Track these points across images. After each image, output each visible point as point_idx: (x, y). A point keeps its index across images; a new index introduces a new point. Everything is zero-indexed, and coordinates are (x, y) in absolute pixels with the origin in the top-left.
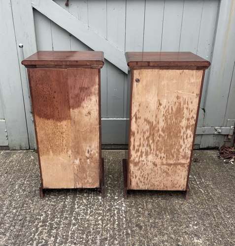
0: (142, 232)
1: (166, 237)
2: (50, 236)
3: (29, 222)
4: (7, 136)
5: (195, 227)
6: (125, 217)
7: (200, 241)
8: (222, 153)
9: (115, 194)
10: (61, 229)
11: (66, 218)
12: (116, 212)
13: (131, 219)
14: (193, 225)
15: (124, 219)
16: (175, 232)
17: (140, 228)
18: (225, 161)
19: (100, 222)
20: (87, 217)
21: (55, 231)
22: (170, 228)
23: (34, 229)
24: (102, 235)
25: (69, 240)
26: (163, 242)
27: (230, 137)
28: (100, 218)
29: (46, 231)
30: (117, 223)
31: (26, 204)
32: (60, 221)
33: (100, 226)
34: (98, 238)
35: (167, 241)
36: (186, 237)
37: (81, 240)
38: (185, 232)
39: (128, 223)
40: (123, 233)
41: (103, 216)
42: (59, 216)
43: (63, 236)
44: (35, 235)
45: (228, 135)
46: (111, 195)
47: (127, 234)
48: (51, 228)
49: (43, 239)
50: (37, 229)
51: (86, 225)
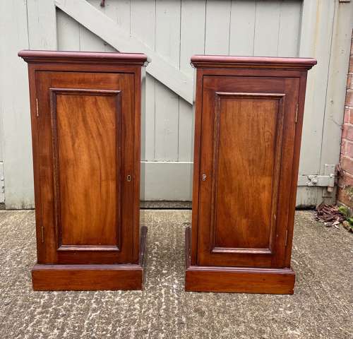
0: (204, 320)
1: (242, 328)
2: (52, 327)
3: (21, 307)
4: (3, 187)
5: (289, 312)
6: (178, 299)
7: (297, 332)
8: (322, 214)
9: (162, 267)
10: (72, 316)
11: (83, 301)
12: (163, 292)
13: (186, 301)
14: (285, 309)
15: (176, 302)
16: (257, 320)
17: (202, 314)
18: (325, 224)
19: (137, 306)
20: (117, 299)
21: (61, 320)
22: (248, 313)
23: (26, 318)
24: (139, 325)
25: (85, 333)
26: (238, 334)
27: (330, 190)
28: (138, 300)
29: (47, 320)
30: (164, 307)
31: (20, 282)
32: (72, 306)
33: (137, 312)
34: (133, 330)
35: (245, 334)
36: (274, 326)
37: (104, 333)
38: (273, 319)
39: (182, 307)
40: (174, 321)
41: (142, 298)
42: (70, 298)
43: (74, 327)
44: (27, 326)
45: (327, 187)
46: (156, 267)
47: (181, 323)
48: (57, 316)
49: (40, 331)
50: (32, 317)
51: (114, 311)
